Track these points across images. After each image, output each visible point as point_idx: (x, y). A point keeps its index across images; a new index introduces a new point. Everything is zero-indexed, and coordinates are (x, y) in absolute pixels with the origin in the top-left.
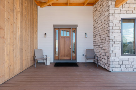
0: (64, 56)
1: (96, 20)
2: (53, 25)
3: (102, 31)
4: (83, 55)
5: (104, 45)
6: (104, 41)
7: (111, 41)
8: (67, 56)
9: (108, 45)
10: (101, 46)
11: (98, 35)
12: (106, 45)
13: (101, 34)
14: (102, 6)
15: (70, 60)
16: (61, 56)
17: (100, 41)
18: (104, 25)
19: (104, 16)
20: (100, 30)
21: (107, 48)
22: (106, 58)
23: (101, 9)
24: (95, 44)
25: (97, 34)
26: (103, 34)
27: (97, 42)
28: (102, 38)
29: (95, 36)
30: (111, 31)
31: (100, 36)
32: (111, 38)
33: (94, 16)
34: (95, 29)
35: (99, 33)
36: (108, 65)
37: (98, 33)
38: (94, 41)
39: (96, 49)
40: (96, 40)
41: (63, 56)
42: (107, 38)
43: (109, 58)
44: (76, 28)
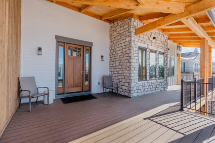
0: (73, 87)
1: (114, 42)
2: (56, 36)
3: (122, 56)
4: (99, 83)
5: (124, 71)
6: (124, 67)
7: (132, 67)
8: (77, 86)
9: (129, 71)
10: (121, 72)
11: (117, 59)
12: (127, 72)
13: (120, 59)
14: (122, 28)
15: (82, 91)
16: (68, 88)
17: (120, 67)
18: (124, 50)
19: (125, 41)
20: (119, 55)
21: (128, 74)
22: (127, 84)
23: (122, 32)
24: (112, 70)
25: (115, 58)
26: (123, 59)
27: (115, 67)
28: (122, 64)
29: (112, 60)
30: (132, 57)
31: (119, 61)
32: (132, 64)
33: (111, 36)
34: (112, 51)
35: (119, 57)
36: (128, 91)
37: (117, 57)
38: (111, 65)
39: (114, 75)
40: (114, 65)
41: (71, 87)
42: (128, 64)
43: (129, 84)
44: (91, 48)
